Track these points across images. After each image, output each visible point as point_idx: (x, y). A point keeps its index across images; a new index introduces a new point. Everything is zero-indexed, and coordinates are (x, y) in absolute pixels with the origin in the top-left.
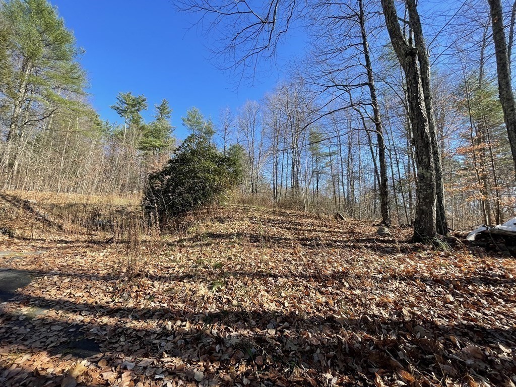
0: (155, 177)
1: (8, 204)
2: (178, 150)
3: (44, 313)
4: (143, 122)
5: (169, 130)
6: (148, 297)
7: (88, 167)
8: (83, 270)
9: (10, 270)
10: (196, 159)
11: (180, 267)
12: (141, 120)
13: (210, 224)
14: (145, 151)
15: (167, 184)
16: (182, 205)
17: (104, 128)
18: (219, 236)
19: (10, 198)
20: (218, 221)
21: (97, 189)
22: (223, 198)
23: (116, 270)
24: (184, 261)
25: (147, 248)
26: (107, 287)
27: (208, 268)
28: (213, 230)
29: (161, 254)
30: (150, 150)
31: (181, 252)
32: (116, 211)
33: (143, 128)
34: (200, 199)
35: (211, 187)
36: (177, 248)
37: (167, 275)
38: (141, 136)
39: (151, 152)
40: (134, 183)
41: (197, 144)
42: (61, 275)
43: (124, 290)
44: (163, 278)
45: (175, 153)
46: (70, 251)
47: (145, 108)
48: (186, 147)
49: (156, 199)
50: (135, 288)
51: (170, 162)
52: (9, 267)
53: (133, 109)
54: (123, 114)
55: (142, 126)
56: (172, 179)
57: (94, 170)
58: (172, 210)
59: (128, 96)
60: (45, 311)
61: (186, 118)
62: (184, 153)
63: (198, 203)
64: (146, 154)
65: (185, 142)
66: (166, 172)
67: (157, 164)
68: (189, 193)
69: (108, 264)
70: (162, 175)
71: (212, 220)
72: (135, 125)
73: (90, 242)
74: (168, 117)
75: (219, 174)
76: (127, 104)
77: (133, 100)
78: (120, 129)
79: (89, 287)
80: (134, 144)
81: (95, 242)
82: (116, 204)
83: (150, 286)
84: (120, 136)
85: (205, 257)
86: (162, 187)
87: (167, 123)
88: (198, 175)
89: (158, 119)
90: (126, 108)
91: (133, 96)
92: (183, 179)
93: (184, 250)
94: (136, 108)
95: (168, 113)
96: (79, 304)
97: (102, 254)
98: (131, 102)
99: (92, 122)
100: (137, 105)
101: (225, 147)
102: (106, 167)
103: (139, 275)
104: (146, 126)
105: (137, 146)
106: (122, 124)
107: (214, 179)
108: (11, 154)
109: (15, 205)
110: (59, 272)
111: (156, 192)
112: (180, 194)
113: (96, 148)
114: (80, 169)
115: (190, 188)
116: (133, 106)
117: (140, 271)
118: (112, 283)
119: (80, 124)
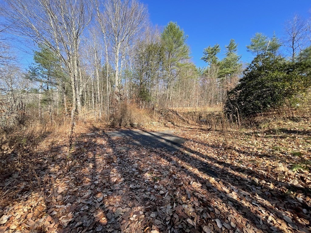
0: (231, 92)
1: (171, 113)
2: (246, 70)
3: (192, 155)
4: (219, 61)
5: (237, 59)
6: (238, 161)
7: (194, 93)
8: (201, 141)
9: (177, 137)
10: (263, 73)
11: (259, 149)
12: (217, 60)
13: (281, 122)
14: (221, 78)
15: (240, 96)
16: (252, 109)
17: (199, 71)
18: (295, 132)
19: (171, 111)
20: (291, 120)
21: (198, 104)
22: (296, 101)
23: (217, 144)
24: (260, 145)
25: (232, 135)
26: (214, 151)
27: (285, 154)
28: (287, 127)
29: (241, 140)
30: (224, 76)
31: (256, 140)
32: (209, 115)
33: (219, 64)
34: (269, 103)
35: (280, 93)
36: (253, 137)
37: (248, 152)
38: (218, 70)
39: (225, 78)
40: (216, 98)
41: (263, 62)
42: (194, 141)
43: (223, 154)
44: (246, 153)
45: (244, 74)
46: (194, 132)
47: (219, 51)
48: (253, 66)
49: (233, 106)
50: (229, 155)
51: (241, 80)
52: (177, 136)
53: (212, 55)
54: (207, 60)
55: (218, 63)
56: (243, 92)
57: (196, 94)
58: (245, 112)
59: (209, 49)
60: (193, 154)
61: (250, 46)
62: (252, 71)
63: (267, 106)
64: (222, 80)
65: (252, 63)
66: (238, 88)
67: (230, 84)
68: (258, 100)
69: (212, 140)
70: (236, 90)
71: (284, 118)
72: (214, 64)
73: (201, 129)
74: (235, 50)
75: (289, 79)
76: (209, 54)
77: (212, 50)
78: (206, 69)
79: (206, 149)
80: (215, 75)
81: (203, 130)
82: (209, 111)
83: (238, 155)
84: (207, 74)
85: (281, 146)
86: (236, 98)
87: (235, 54)
88: (266, 85)
89: (229, 55)
90: (209, 56)
91: (211, 48)
92: (252, 91)
93: (259, 139)
94: (214, 54)
95: (235, 47)
96: (204, 155)
97: (207, 135)
98: (211, 52)
99: (193, 70)
100: (214, 51)
101: (293, 54)
102: (201, 92)
103: (229, 148)
104: (220, 63)
105: (216, 76)
106: (207, 66)
107: (284, 85)
108: (169, 94)
109: (173, 113)
110: (193, 140)
111: (232, 102)
112: (250, 101)
113: (196, 83)
114: (191, 95)
115: (259, 96)
116: (212, 53)
117: (230, 146)
118: (216, 149)
119: (189, 73)
